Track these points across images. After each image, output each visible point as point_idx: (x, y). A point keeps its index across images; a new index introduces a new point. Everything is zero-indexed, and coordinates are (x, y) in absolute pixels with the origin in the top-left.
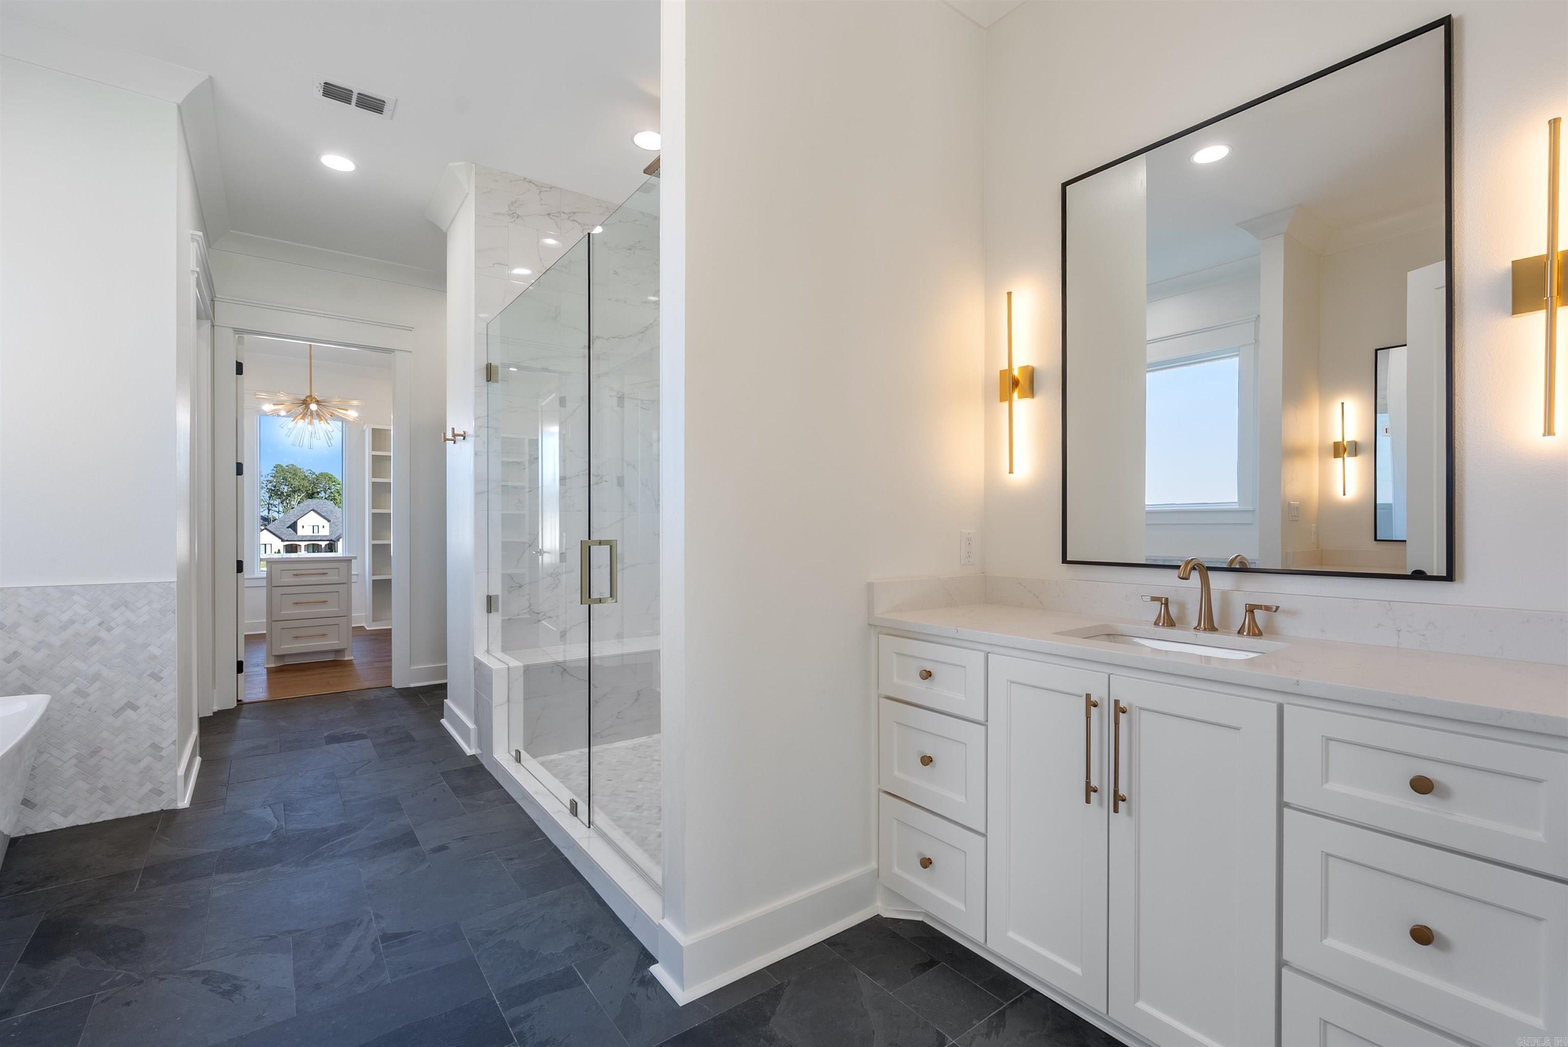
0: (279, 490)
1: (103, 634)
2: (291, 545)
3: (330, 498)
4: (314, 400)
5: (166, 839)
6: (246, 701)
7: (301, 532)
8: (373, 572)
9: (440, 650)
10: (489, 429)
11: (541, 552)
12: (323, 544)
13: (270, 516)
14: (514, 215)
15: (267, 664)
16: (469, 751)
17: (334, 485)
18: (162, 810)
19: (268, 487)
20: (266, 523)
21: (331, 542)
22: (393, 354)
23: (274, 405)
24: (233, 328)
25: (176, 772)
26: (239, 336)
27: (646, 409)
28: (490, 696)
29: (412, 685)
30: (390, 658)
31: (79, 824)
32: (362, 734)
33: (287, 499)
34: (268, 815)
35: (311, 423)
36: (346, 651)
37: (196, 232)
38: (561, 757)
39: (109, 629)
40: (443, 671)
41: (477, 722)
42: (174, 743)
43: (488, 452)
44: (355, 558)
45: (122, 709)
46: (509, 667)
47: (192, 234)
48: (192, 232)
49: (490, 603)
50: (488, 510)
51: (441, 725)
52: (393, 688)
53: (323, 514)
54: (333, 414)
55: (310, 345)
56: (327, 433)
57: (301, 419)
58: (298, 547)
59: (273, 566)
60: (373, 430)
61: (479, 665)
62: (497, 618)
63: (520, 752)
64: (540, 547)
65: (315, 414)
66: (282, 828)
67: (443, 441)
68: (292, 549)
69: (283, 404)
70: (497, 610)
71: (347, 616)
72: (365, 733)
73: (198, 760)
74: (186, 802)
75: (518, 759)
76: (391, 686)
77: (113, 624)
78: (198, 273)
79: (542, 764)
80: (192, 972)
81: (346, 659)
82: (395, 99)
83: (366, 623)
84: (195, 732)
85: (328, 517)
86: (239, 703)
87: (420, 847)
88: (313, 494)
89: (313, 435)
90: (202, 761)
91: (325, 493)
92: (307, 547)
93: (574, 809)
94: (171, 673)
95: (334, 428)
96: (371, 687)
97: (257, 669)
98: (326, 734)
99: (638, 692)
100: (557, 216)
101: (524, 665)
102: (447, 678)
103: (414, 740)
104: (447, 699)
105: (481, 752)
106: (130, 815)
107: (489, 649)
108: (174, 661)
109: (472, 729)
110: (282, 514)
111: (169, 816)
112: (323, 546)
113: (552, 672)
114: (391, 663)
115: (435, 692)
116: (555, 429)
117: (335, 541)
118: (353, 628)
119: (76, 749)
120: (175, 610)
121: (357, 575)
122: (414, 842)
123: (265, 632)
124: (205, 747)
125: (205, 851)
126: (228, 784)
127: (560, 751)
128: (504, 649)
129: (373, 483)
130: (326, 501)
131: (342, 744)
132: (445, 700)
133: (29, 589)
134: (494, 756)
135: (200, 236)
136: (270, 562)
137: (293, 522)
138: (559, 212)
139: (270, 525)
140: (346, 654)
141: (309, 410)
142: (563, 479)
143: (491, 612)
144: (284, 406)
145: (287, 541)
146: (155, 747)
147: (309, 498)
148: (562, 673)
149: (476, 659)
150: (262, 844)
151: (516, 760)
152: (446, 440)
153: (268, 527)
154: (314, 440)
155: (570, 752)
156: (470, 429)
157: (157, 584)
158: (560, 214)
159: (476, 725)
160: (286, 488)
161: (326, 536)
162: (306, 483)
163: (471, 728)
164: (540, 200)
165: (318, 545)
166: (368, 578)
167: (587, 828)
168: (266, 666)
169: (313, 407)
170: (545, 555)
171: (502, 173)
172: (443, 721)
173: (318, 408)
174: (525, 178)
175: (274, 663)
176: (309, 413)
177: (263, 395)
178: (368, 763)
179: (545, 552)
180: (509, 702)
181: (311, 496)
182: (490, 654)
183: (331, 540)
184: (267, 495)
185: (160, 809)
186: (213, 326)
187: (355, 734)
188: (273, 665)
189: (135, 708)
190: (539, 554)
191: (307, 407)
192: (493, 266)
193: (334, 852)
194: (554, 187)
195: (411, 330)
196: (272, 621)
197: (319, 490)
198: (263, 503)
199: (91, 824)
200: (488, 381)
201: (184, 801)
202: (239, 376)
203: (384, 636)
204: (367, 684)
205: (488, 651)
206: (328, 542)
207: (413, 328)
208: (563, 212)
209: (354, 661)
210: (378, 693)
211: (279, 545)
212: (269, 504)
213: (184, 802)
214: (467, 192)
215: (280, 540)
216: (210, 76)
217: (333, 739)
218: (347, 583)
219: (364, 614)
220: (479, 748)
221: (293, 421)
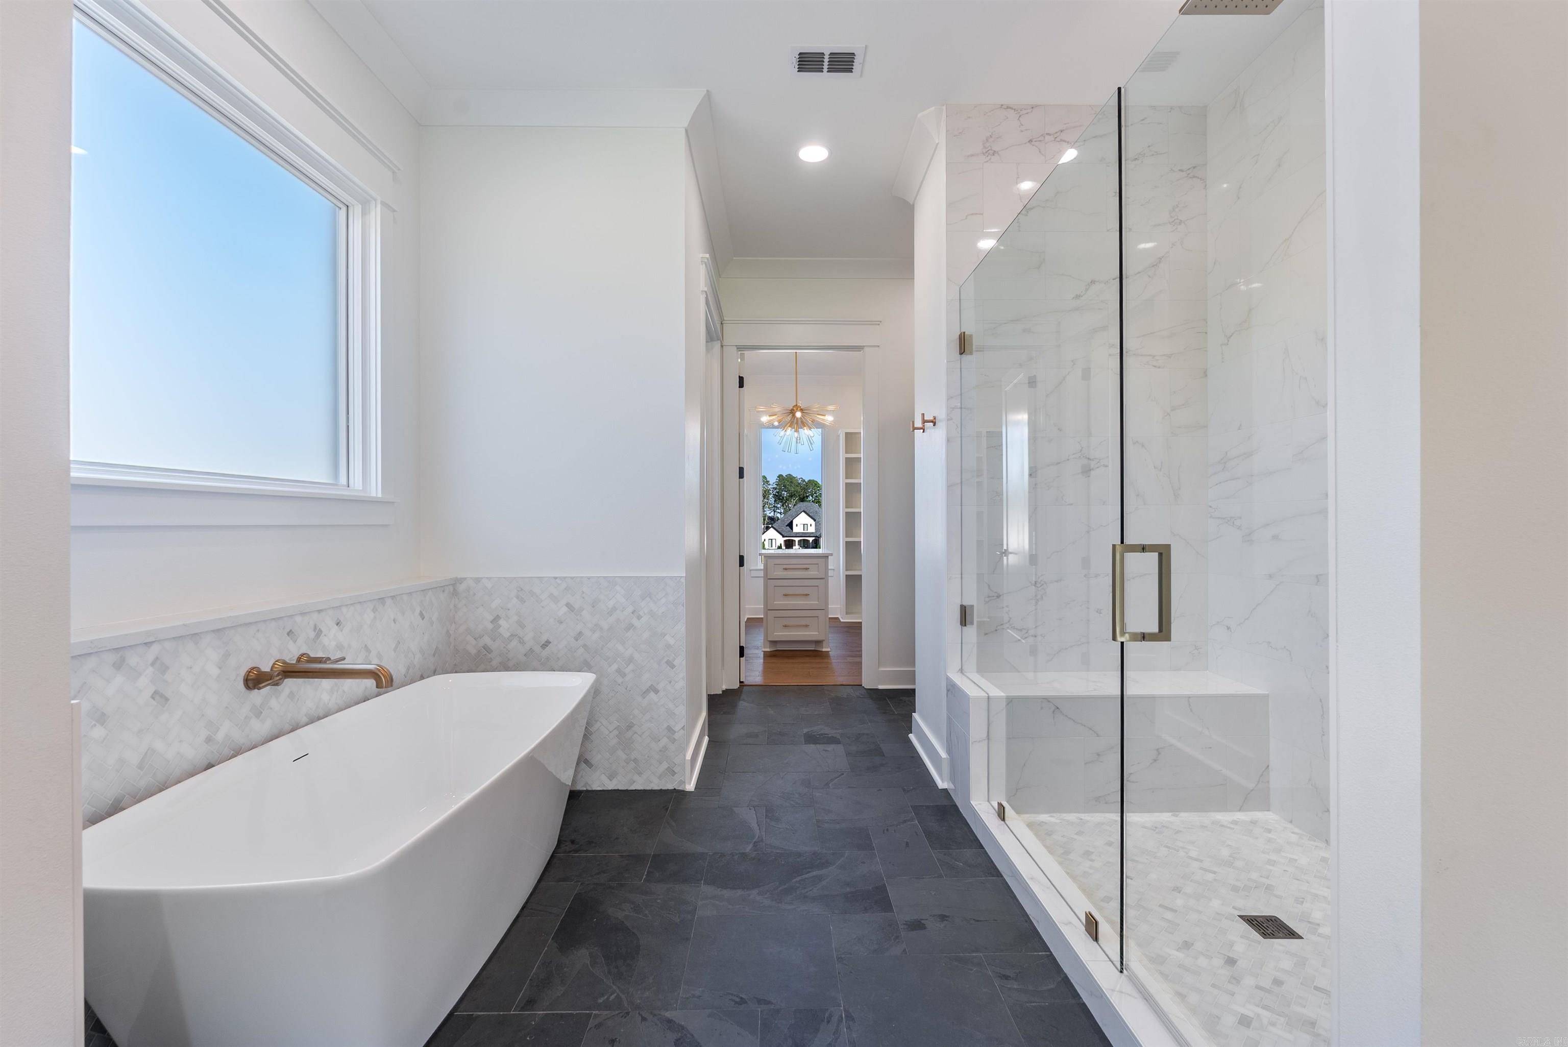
0: (781, 496)
1: (635, 621)
2: (789, 540)
3: (816, 501)
4: (799, 409)
5: (674, 824)
6: (746, 683)
7: (796, 529)
8: (846, 568)
9: (908, 654)
10: (962, 409)
11: (1006, 553)
12: (811, 539)
13: (775, 517)
14: (989, 153)
15: (764, 648)
16: (941, 784)
17: (818, 490)
18: (675, 789)
19: (774, 493)
20: (773, 522)
21: (817, 538)
22: (863, 352)
23: (770, 416)
24: (736, 346)
25: (685, 756)
26: (741, 353)
27: (1159, 368)
28: (967, 725)
29: (881, 687)
30: (860, 653)
31: (620, 789)
32: (836, 738)
33: (786, 502)
34: (750, 817)
35: (797, 431)
36: (824, 642)
37: (705, 255)
38: (1053, 820)
39: (639, 618)
40: (912, 677)
41: (949, 751)
42: (683, 728)
43: (961, 437)
44: (832, 555)
45: (647, 692)
46: (988, 696)
47: (702, 258)
48: (701, 255)
49: (965, 615)
50: (961, 505)
51: (910, 741)
52: (863, 687)
53: (811, 515)
54: (814, 420)
55: (796, 352)
56: (809, 438)
57: (789, 426)
58: (794, 542)
59: (768, 560)
60: (847, 434)
61: (952, 689)
62: (971, 632)
63: (1004, 808)
64: (1005, 547)
65: (799, 422)
66: (762, 841)
67: (911, 430)
68: (789, 544)
69: (776, 415)
70: (972, 623)
71: (825, 609)
72: (838, 736)
73: (706, 739)
74: (692, 785)
75: (1001, 813)
76: (861, 685)
77: (641, 613)
78: (706, 292)
79: (1030, 825)
80: (669, 1021)
81: (824, 650)
82: (865, 46)
83: (841, 615)
84: (704, 714)
85: (814, 517)
86: (741, 684)
87: (893, 913)
88: (804, 498)
89: (798, 441)
90: (709, 741)
91: (812, 497)
92: (800, 541)
93: (1092, 927)
94: (681, 662)
95: (815, 434)
96: (844, 683)
97: (757, 651)
98: (805, 731)
99: (1157, 750)
100: (1040, 141)
101: (1007, 696)
102: (915, 684)
103: (884, 755)
104: (915, 712)
105: (954, 788)
106: (653, 789)
107: (963, 668)
108: (683, 651)
109: (945, 758)
110: (783, 515)
111: (679, 795)
112: (811, 541)
113: (1042, 708)
114: (862, 659)
115: (901, 698)
116: (1024, 417)
117: (819, 537)
118: (830, 618)
119: (618, 722)
120: (684, 603)
121: (833, 569)
122: (885, 904)
123: (762, 616)
124: (713, 727)
125: (699, 849)
126: (725, 772)
127: (1051, 811)
128: (981, 670)
129: (847, 484)
130: (813, 503)
131: (818, 746)
132: (913, 714)
133: (589, 578)
134: (971, 802)
135: (707, 259)
136: (768, 557)
137: (790, 521)
138: (1042, 135)
139: (775, 524)
140: (824, 645)
141: (795, 419)
142: (1033, 473)
143: (965, 626)
144: (776, 416)
145: (786, 537)
146: (670, 729)
147: (801, 501)
148: (1054, 712)
149: (948, 679)
150: (743, 855)
151: (999, 815)
152: (915, 429)
153: (773, 525)
154: (799, 445)
155: (1064, 815)
156: (941, 414)
157: (671, 578)
158: (1044, 137)
159: (949, 755)
160: (786, 493)
161: (813, 533)
162: (799, 490)
163: (943, 757)
164: (1020, 127)
165: (807, 540)
166: (842, 573)
167: (1119, 973)
168: (764, 650)
169: (798, 414)
170: (1010, 556)
171: (975, 107)
172: (911, 736)
173: (802, 416)
174: (1002, 105)
175: (770, 648)
176: (795, 421)
177: (762, 409)
178: (840, 775)
179: (1011, 553)
180: (988, 739)
181: (802, 499)
182: (963, 674)
183: (816, 537)
184: (773, 500)
185: (673, 788)
186: (722, 346)
187: (830, 736)
188: (768, 650)
189: (656, 691)
190: (1004, 555)
191: (794, 416)
192: (966, 218)
193: (806, 890)
194: (1037, 106)
195: (879, 324)
196: (767, 610)
197: (808, 495)
198: (770, 506)
199: (627, 791)
200: (961, 354)
201: (690, 784)
202: (741, 389)
203: (855, 630)
204: (841, 680)
205: (961, 670)
206: (814, 538)
207: (881, 322)
208: (1048, 134)
209: (830, 653)
210: (849, 690)
211: (780, 540)
212: (774, 507)
213: (691, 787)
214: (937, 142)
215: (781, 536)
216: (708, 91)
217: (811, 739)
218: (824, 578)
219: (839, 606)
220: (952, 782)
221: (783, 430)
